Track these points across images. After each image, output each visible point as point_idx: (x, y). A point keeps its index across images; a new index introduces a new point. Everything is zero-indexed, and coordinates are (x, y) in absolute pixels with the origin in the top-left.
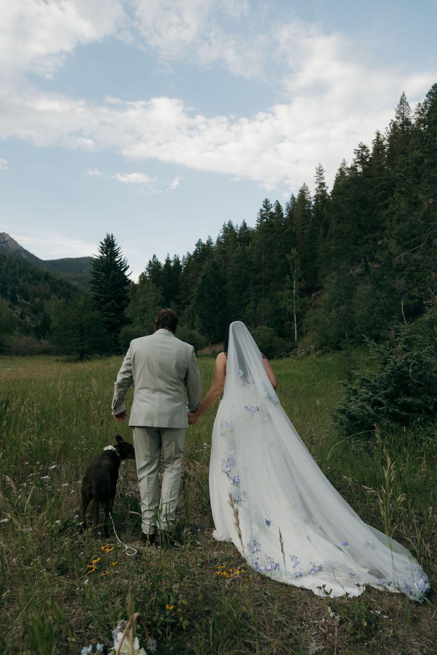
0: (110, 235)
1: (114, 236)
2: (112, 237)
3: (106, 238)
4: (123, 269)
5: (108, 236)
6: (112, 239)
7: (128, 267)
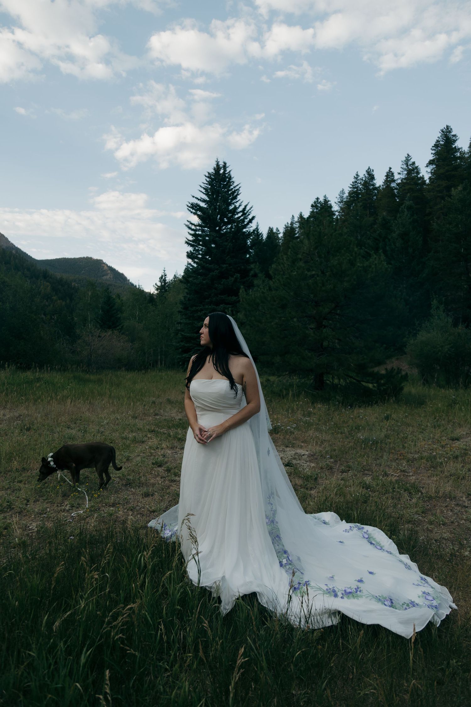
0: (221, 164)
1: (227, 165)
2: (225, 166)
3: (215, 166)
4: (247, 221)
5: (218, 165)
6: (225, 170)
7: (253, 218)
